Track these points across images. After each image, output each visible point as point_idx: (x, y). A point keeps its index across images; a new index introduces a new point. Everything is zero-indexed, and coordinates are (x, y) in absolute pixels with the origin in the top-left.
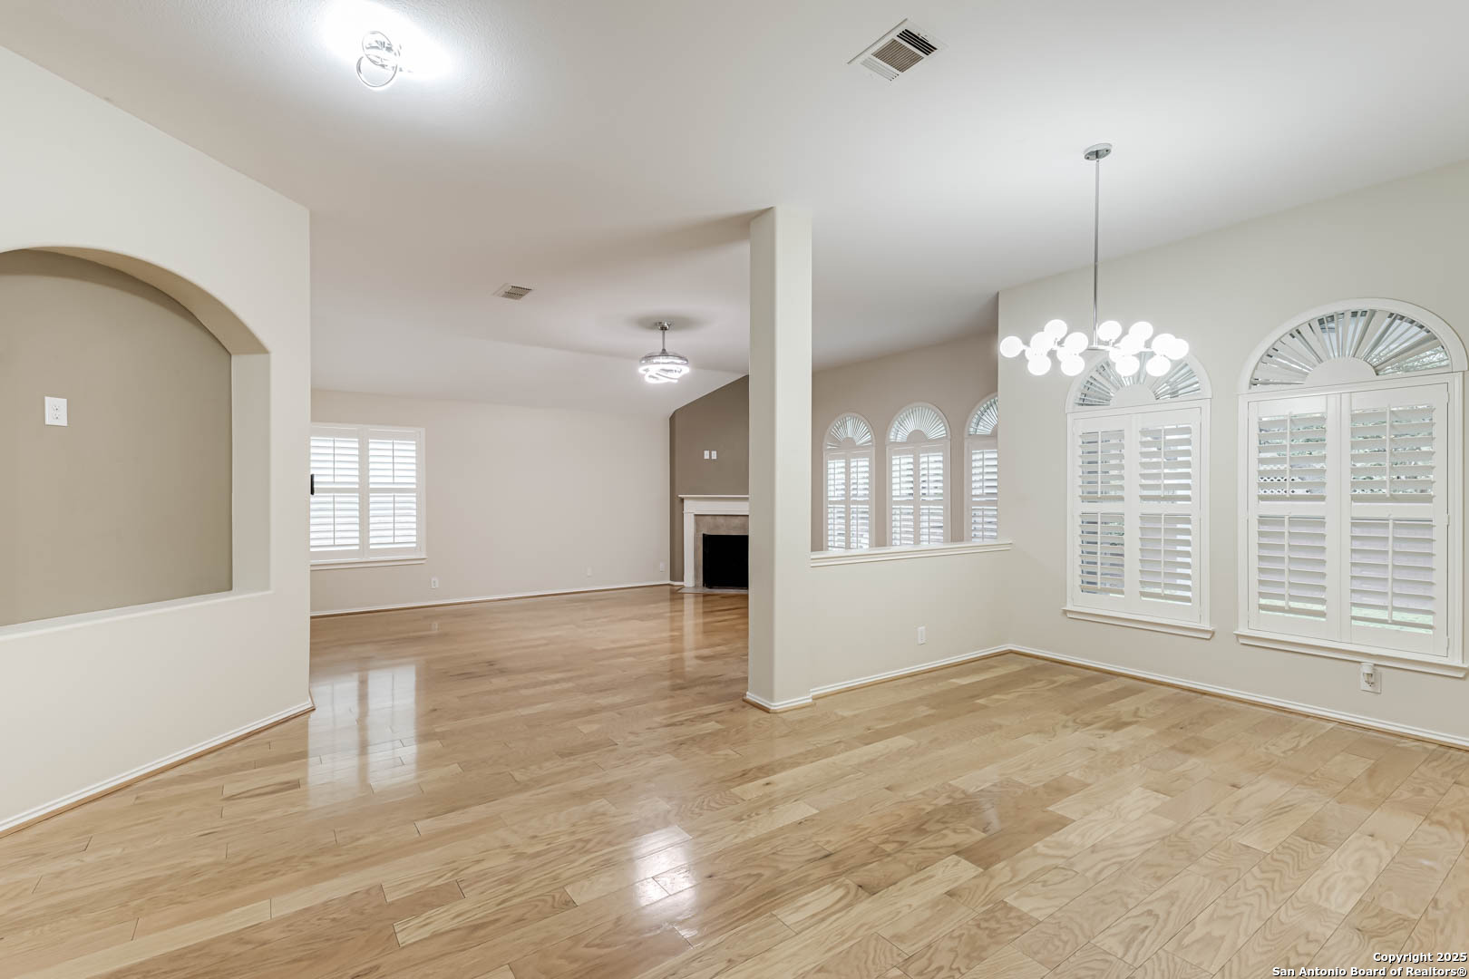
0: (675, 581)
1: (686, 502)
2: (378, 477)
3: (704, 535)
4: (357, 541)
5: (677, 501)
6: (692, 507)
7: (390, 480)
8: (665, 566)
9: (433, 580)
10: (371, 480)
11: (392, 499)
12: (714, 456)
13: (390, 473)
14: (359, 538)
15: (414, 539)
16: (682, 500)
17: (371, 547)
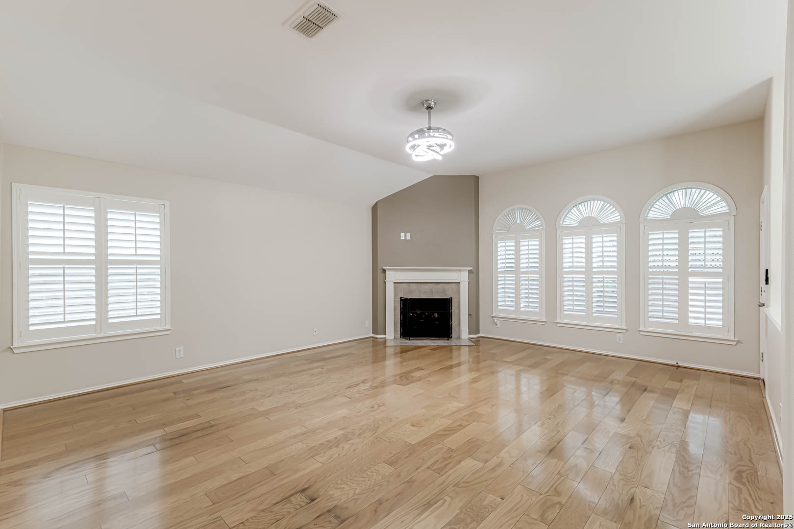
0: (377, 334)
1: (387, 272)
2: (117, 248)
3: (401, 298)
4: (93, 316)
5: (380, 272)
6: (393, 277)
7: (133, 252)
8: (369, 323)
9: (178, 349)
10: (110, 251)
11: (134, 271)
12: (409, 237)
13: (133, 245)
14: (96, 312)
15: (158, 311)
16: (384, 271)
17: (110, 321)
